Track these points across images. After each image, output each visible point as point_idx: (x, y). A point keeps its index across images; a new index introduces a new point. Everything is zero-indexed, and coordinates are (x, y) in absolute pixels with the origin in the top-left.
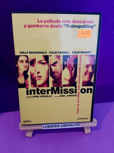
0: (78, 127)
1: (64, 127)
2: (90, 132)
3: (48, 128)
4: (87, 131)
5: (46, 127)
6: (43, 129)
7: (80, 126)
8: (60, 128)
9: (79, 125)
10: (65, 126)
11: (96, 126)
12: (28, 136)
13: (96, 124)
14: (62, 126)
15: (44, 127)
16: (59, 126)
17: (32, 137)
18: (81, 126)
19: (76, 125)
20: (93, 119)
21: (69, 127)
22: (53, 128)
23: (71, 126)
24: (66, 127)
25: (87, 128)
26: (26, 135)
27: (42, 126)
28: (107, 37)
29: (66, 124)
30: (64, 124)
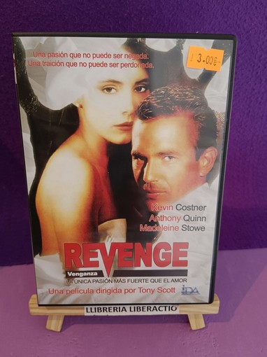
0: (171, 313)
1: (136, 313)
4: (197, 323)
5: (93, 310)
6: (86, 314)
7: (177, 312)
8: (128, 313)
9: (174, 308)
10: (139, 309)
11: (217, 312)
12: (53, 329)
13: (218, 308)
14: (133, 309)
15: (89, 310)
16: (124, 309)
17: (61, 331)
18: (180, 311)
19: (167, 308)
21: (149, 313)
22: (110, 314)
23: (155, 311)
24: (141, 313)
25: (196, 316)
26: (48, 327)
27: (83, 309)
28: (254, 90)
29: (141, 305)
30: (136, 306)
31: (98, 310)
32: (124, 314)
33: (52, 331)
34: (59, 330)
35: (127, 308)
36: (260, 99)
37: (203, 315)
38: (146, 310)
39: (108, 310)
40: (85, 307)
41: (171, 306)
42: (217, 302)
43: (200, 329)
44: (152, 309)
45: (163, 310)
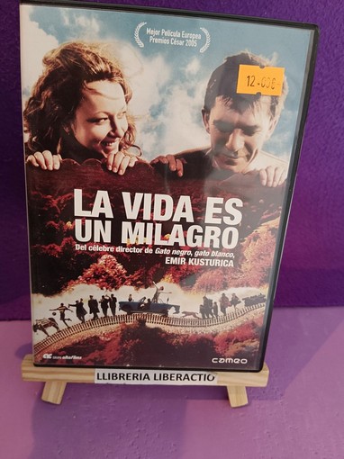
0: (207, 383)
1: (162, 382)
2: (245, 402)
3: (111, 382)
4: (238, 399)
5: (106, 377)
6: (97, 382)
7: (215, 383)
8: (152, 382)
9: (211, 378)
10: (165, 377)
11: (264, 385)
12: (50, 400)
13: (267, 379)
14: (158, 377)
15: (101, 377)
16: (147, 376)
17: (62, 403)
18: (218, 382)
19: (202, 377)
21: (179, 383)
22: (128, 382)
23: (186, 380)
24: (168, 383)
25: (237, 389)
26: (44, 398)
27: (94, 374)
28: (334, 124)
29: (169, 372)
30: (163, 372)
31: (114, 376)
32: (146, 382)
33: (49, 403)
34: (58, 402)
35: (151, 373)
36: (339, 134)
37: (247, 388)
38: (175, 378)
39: (125, 377)
40: (97, 371)
41: (207, 373)
42: (266, 372)
43: (241, 407)
44: (182, 378)
45: (197, 379)
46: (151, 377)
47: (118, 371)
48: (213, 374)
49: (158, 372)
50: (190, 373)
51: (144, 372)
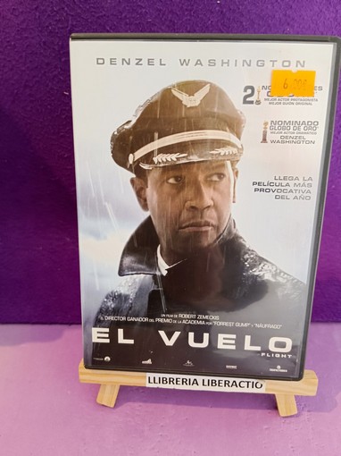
0: (255, 391)
1: (210, 388)
2: (295, 412)
3: (162, 386)
4: (286, 406)
5: (157, 381)
6: (148, 385)
7: (262, 391)
8: (200, 388)
9: (259, 385)
10: (214, 383)
11: (314, 394)
12: (104, 403)
13: (316, 388)
14: (206, 383)
15: (152, 381)
16: (196, 382)
18: (266, 390)
19: (250, 384)
20: (306, 371)
21: (227, 389)
22: (177, 387)
23: (234, 387)
24: (216, 389)
25: (286, 398)
26: (98, 401)
27: (145, 378)
29: (217, 379)
30: (211, 378)
31: (164, 381)
32: (195, 388)
33: (103, 405)
34: (112, 406)
35: (200, 378)
37: (297, 397)
38: (223, 384)
39: (175, 382)
40: (148, 374)
41: (255, 381)
42: (314, 381)
43: (291, 416)
44: (230, 384)
45: (245, 387)
46: (200, 382)
47: (168, 376)
48: (261, 382)
49: (206, 378)
50: (238, 380)
51: (192, 377)
